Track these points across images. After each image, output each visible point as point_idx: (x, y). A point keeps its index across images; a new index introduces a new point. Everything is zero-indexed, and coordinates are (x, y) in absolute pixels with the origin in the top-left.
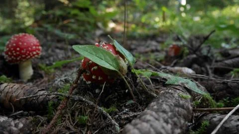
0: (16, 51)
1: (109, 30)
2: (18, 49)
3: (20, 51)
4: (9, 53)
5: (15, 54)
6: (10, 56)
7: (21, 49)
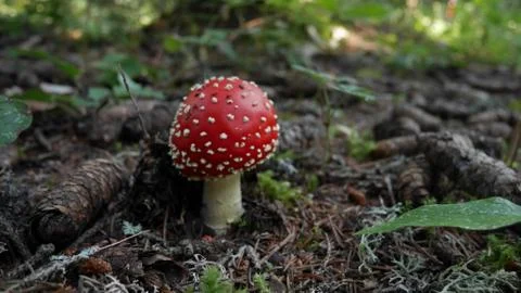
0: (217, 143)
1: (334, 44)
2: (224, 136)
3: (228, 143)
4: (193, 148)
5: (211, 152)
6: (194, 157)
7: (233, 137)
